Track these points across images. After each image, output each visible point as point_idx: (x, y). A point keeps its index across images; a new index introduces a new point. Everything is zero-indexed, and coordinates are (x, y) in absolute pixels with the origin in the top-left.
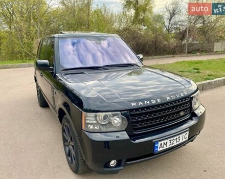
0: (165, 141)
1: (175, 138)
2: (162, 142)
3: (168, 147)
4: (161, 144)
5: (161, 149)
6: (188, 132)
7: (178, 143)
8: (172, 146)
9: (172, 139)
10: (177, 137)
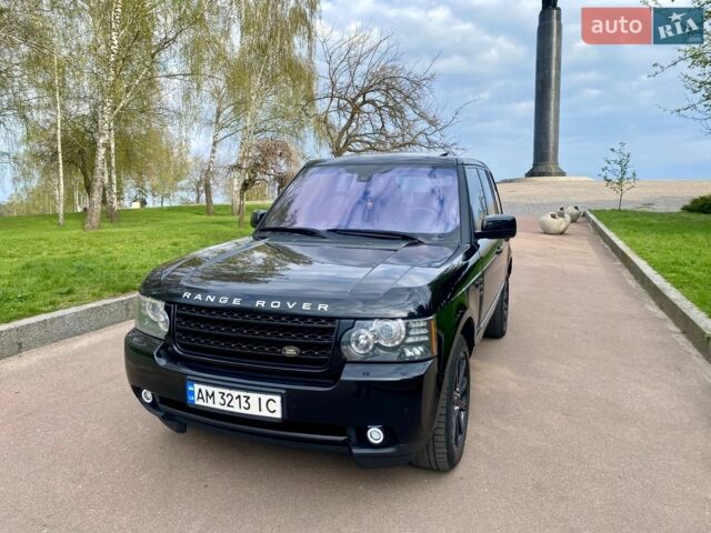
0: (210, 389)
1: (235, 393)
2: (204, 388)
3: (217, 406)
4: (200, 391)
5: (200, 402)
6: (278, 399)
7: (243, 411)
8: (225, 408)
9: (227, 391)
10: (242, 394)
